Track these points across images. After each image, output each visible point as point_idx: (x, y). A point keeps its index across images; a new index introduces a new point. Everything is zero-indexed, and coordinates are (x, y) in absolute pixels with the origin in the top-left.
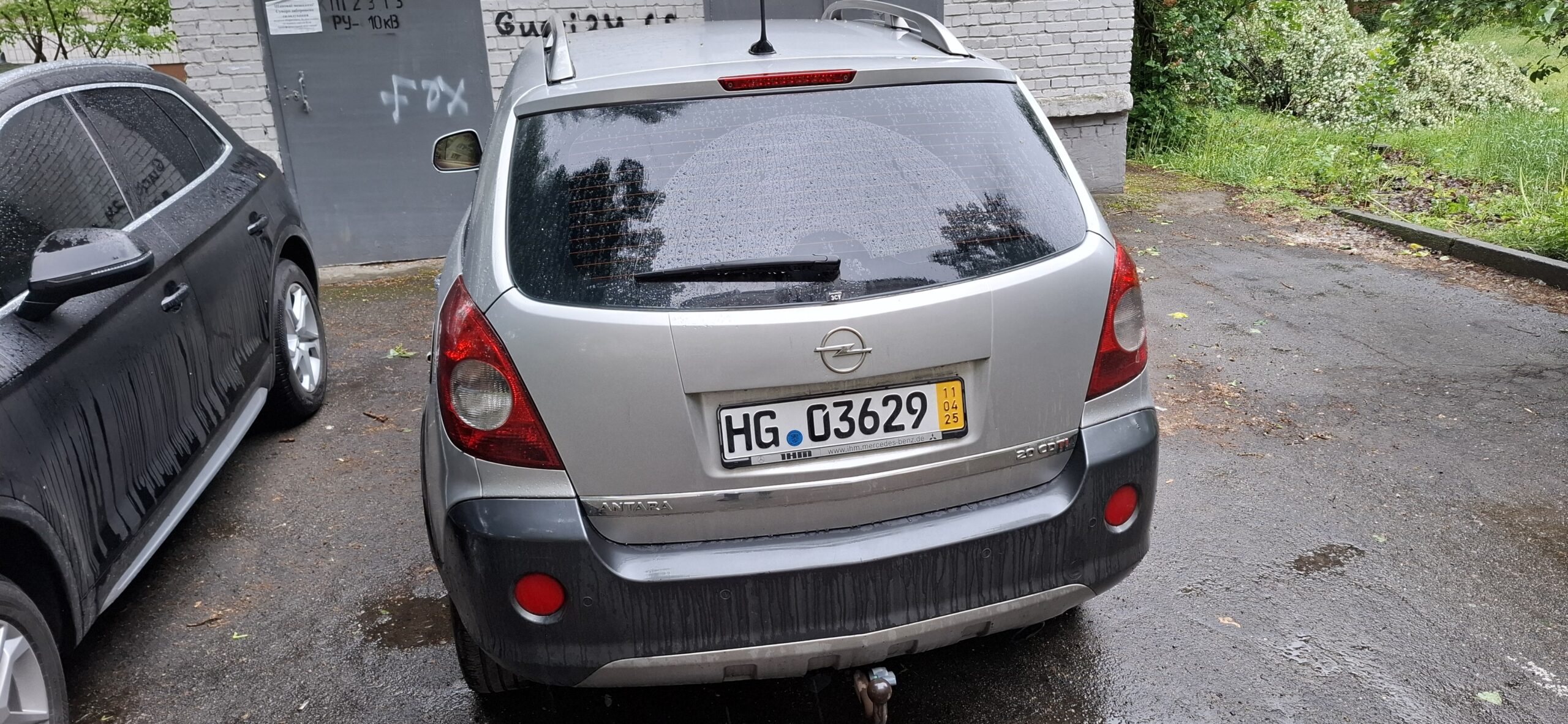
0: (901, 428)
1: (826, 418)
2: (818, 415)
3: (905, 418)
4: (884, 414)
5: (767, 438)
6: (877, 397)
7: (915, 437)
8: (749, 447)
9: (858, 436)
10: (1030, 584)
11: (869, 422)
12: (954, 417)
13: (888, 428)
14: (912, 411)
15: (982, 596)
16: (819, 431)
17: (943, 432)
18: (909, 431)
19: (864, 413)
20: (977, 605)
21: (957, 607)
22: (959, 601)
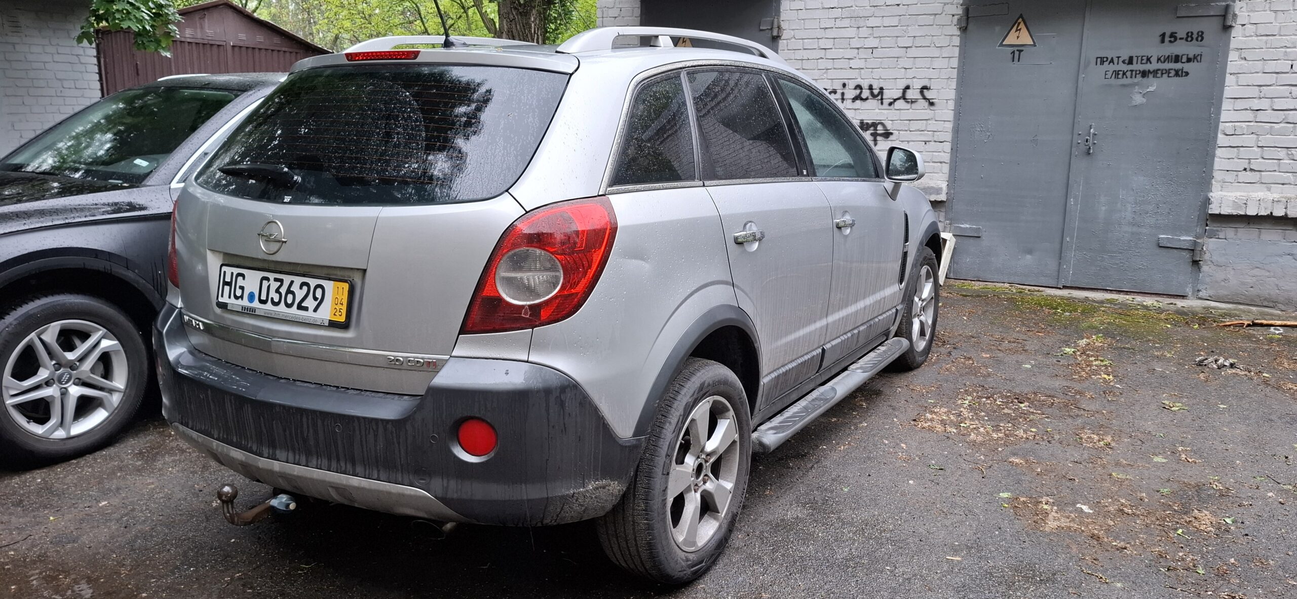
0: (306, 309)
1: (269, 287)
2: (265, 283)
3: (310, 303)
4: (300, 295)
5: (239, 293)
6: (298, 280)
7: (312, 319)
8: (230, 297)
9: (282, 308)
10: (379, 471)
11: (290, 299)
12: (340, 311)
13: (300, 307)
14: (315, 299)
15: (340, 464)
16: (263, 297)
17: (330, 320)
18: (310, 313)
19: (289, 291)
20: (335, 470)
21: (321, 465)
22: (323, 462)
